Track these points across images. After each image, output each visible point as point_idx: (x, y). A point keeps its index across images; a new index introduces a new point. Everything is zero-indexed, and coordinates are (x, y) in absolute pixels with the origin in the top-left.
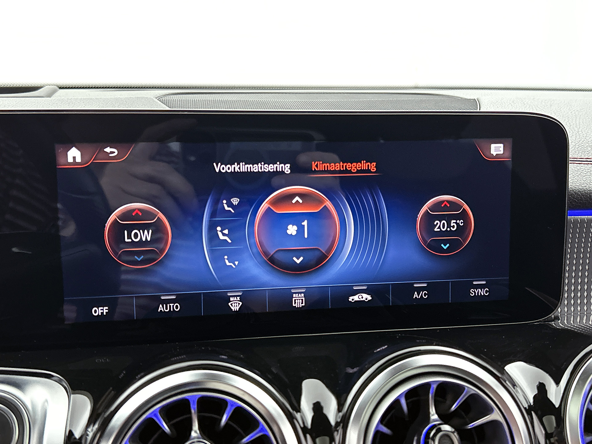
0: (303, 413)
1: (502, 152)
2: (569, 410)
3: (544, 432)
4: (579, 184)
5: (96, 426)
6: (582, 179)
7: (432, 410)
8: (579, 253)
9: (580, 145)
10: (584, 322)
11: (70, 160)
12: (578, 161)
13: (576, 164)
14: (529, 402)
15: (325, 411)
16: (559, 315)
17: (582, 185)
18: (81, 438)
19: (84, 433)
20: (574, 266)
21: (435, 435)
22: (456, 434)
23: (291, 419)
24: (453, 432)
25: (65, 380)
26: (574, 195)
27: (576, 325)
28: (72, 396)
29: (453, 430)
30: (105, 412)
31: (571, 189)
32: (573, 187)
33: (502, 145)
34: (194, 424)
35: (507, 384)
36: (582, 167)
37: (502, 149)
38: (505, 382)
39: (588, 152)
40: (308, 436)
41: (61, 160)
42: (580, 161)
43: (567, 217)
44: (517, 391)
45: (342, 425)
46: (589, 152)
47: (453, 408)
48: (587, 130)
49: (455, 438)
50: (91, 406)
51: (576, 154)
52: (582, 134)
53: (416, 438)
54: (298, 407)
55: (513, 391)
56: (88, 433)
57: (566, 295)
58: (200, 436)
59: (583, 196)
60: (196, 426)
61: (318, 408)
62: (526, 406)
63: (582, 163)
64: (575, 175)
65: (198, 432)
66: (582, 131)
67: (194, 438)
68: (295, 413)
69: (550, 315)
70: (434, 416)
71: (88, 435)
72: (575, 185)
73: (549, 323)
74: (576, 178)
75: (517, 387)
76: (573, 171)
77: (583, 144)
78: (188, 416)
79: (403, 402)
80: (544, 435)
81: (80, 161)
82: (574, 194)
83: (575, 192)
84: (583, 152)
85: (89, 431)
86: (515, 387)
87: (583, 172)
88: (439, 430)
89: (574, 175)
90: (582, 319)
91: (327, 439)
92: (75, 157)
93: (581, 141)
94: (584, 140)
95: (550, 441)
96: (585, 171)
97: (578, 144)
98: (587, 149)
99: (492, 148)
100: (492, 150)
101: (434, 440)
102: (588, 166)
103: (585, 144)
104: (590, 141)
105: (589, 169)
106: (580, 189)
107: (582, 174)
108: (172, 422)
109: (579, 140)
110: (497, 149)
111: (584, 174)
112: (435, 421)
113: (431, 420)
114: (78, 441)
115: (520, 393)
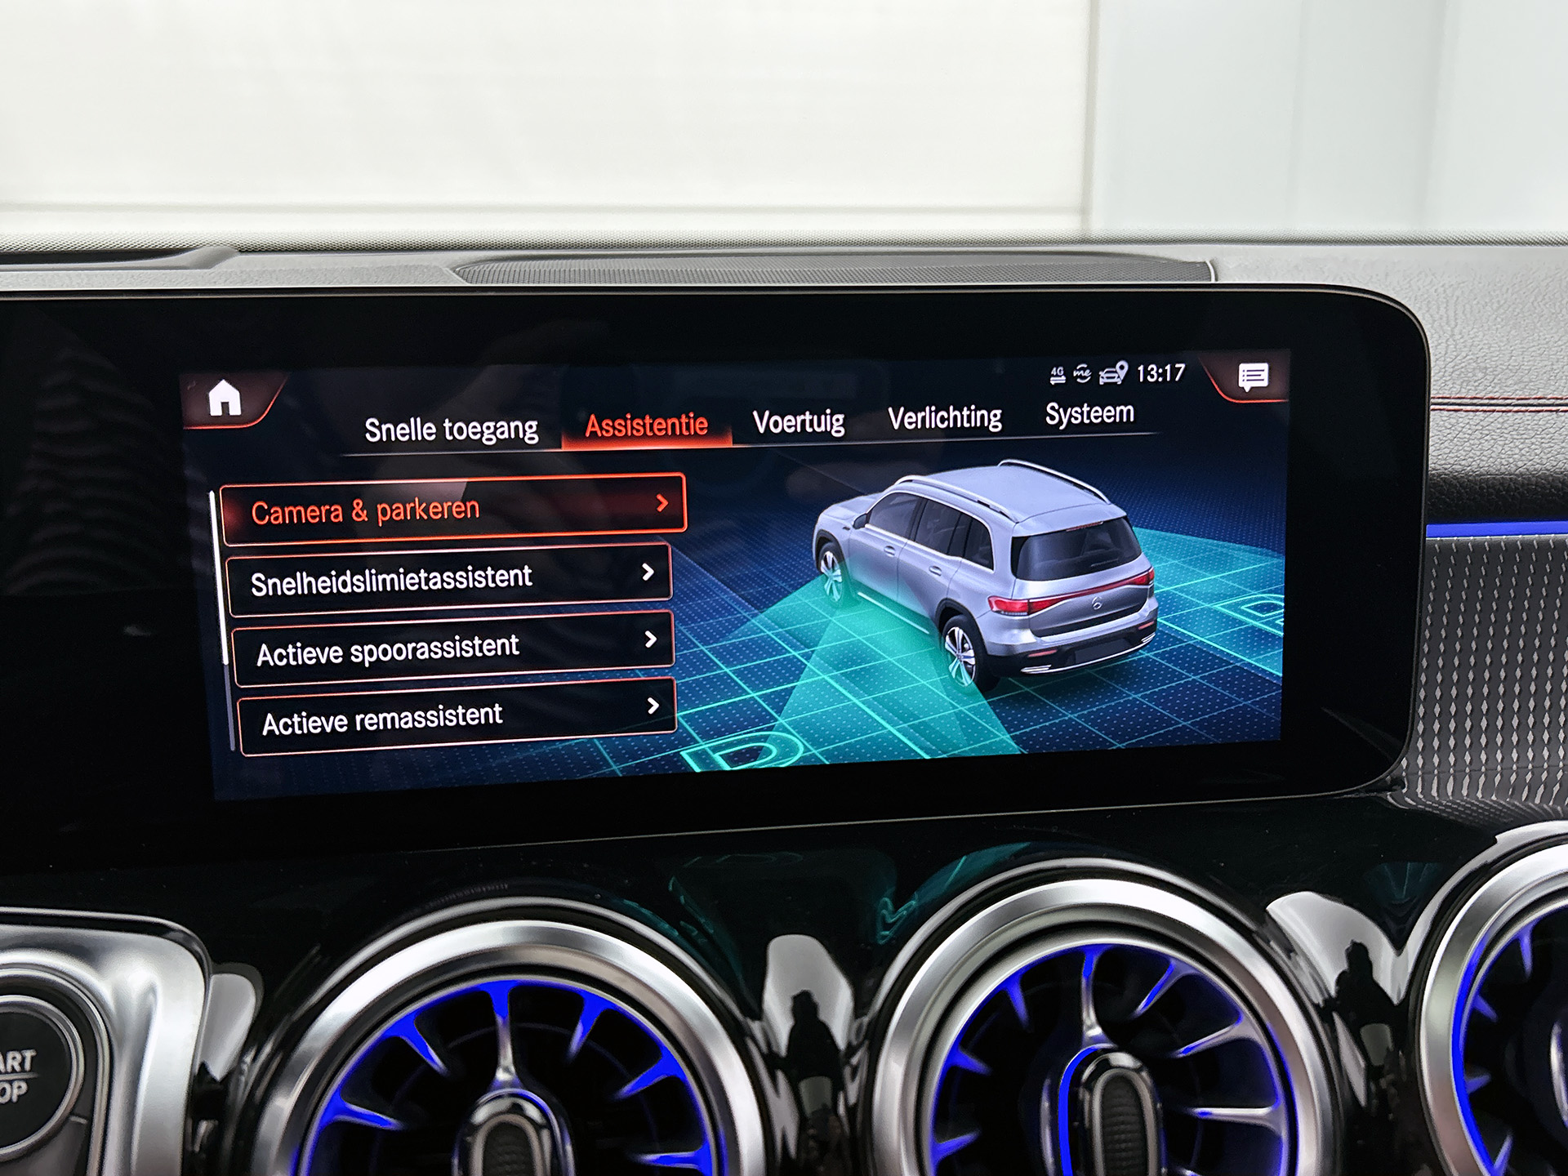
0: (768, 1022)
1: (1265, 384)
2: (1427, 1013)
3: (1362, 1063)
4: (1455, 459)
5: (268, 1049)
6: (1461, 448)
7: (1089, 1016)
8: (1452, 626)
9: (1456, 367)
10: (1465, 792)
11: (216, 410)
14: (1327, 991)
16: (1404, 775)
17: (1463, 463)
18: (227, 1079)
19: (234, 1066)
20: (1441, 658)
21: (1094, 1076)
22: (1144, 1074)
23: (739, 1037)
24: (1138, 1071)
25: (198, 938)
26: (1442, 486)
27: (1444, 802)
28: (214, 978)
29: (1139, 1064)
31: (1433, 472)
32: (1438, 467)
33: (1265, 366)
34: (502, 1052)
35: (1272, 948)
36: (1461, 420)
37: (1265, 375)
38: (1268, 942)
39: (1476, 384)
41: (193, 412)
42: (1457, 405)
43: (1425, 540)
44: (1297, 965)
45: (864, 1048)
46: (1479, 382)
47: (1141, 1008)
48: (1475, 330)
49: (1144, 1085)
50: (257, 1001)
51: (1446, 387)
52: (1462, 340)
53: (1047, 1082)
54: (756, 1007)
55: (1288, 964)
56: (245, 1067)
57: (1420, 728)
58: (516, 1080)
59: (1465, 488)
60: (507, 1056)
62: (1318, 999)
63: (1462, 410)
64: (1444, 438)
65: (513, 1069)
66: (1460, 334)
67: (503, 1085)
68: (749, 1021)
69: (1382, 776)
70: (1093, 1031)
71: (241, 1073)
72: (1443, 462)
73: (1380, 795)
74: (1446, 444)
75: (1296, 954)
76: (1440, 429)
77: (1463, 365)
78: (489, 1029)
79: (1017, 995)
80: (1363, 1072)
81: (239, 413)
82: (1442, 483)
83: (1444, 480)
84: (1465, 384)
85: (246, 1063)
86: (1292, 954)
87: (1464, 430)
88: (1105, 1065)
89: (1441, 437)
90: (1458, 785)
92: (228, 403)
93: (1459, 358)
94: (1467, 355)
95: (1378, 1085)
96: (1470, 429)
98: (1474, 375)
99: (1241, 373)
100: (1241, 378)
101: (1091, 1091)
102: (1476, 417)
103: (1469, 364)
104: (1482, 357)
105: (1478, 424)
106: (1457, 472)
107: (1461, 435)
108: (451, 1045)
109: (1455, 353)
110: (1253, 375)
111: (1466, 436)
112: (1096, 1040)
113: (1086, 1040)
114: (219, 1087)
115: (1305, 970)
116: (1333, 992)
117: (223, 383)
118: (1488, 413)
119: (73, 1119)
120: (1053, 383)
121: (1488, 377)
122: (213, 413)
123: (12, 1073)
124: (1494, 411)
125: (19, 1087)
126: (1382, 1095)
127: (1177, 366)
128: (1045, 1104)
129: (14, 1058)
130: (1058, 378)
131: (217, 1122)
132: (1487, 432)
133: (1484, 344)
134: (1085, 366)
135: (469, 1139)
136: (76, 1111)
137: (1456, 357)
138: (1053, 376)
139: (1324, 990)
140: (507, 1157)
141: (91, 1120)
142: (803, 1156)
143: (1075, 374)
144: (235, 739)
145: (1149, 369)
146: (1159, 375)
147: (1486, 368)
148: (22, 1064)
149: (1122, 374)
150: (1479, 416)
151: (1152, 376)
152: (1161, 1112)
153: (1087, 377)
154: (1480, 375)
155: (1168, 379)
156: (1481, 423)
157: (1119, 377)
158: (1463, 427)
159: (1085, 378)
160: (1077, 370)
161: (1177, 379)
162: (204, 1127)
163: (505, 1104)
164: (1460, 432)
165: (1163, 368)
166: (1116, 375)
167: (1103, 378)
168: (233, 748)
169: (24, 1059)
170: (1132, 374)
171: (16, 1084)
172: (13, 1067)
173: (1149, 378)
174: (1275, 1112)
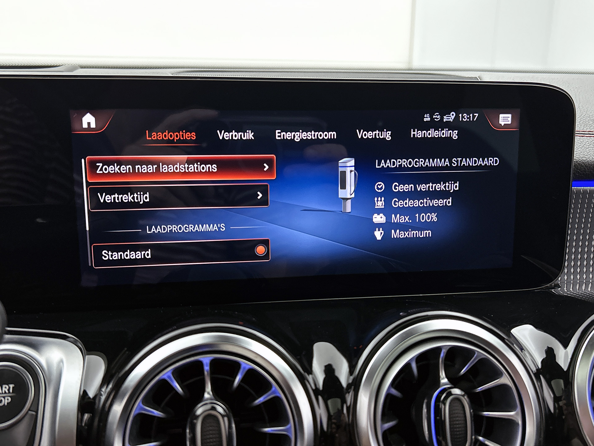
0: (315, 376)
1: (510, 123)
2: (577, 375)
3: (552, 396)
4: (583, 155)
5: (110, 386)
6: (585, 151)
7: (442, 374)
8: (580, 223)
10: (589, 289)
11: (85, 126)
12: (580, 134)
13: (579, 136)
14: (537, 365)
15: (337, 374)
16: (559, 283)
17: (586, 157)
18: (95, 398)
19: (98, 393)
20: (575, 236)
21: (446, 398)
22: (466, 397)
23: (303, 380)
24: (463, 396)
25: (79, 340)
26: (578, 166)
27: (575, 293)
28: (87, 357)
29: (463, 393)
30: (119, 373)
31: (575, 160)
33: (510, 115)
34: (207, 386)
35: (515, 348)
36: (585, 140)
37: (510, 119)
38: (512, 344)
40: (320, 398)
41: (76, 126)
42: (583, 134)
43: (571, 188)
44: (525, 354)
45: (353, 387)
46: (591, 125)
47: (463, 372)
48: (588, 105)
49: (466, 402)
50: (105, 367)
52: (583, 109)
53: (426, 401)
54: (309, 369)
55: (521, 354)
56: (102, 393)
57: (566, 264)
58: (213, 397)
59: (587, 167)
60: (209, 388)
61: (329, 370)
62: (534, 369)
63: (585, 136)
64: (578, 147)
65: (211, 393)
66: (582, 106)
67: (207, 399)
68: (306, 374)
69: (551, 283)
70: (444, 380)
71: (101, 395)
72: (578, 156)
73: (550, 290)
74: (579, 149)
75: (525, 350)
76: (577, 143)
77: (584, 118)
78: (201, 377)
79: (414, 366)
80: (552, 399)
81: (94, 127)
83: (579, 164)
84: (585, 126)
85: (103, 391)
86: (523, 351)
87: (586, 144)
88: (450, 394)
90: (580, 286)
91: (339, 401)
92: (90, 123)
94: (585, 115)
95: (558, 404)
96: (588, 144)
97: (580, 118)
98: (589, 123)
99: (500, 118)
100: (500, 120)
101: (445, 404)
102: (590, 139)
103: (587, 118)
104: (592, 116)
105: (592, 142)
106: (584, 160)
107: (585, 146)
108: (185, 383)
109: (581, 114)
110: (505, 119)
111: (588, 146)
112: (445, 384)
113: (441, 384)
114: (92, 400)
115: (528, 357)
116: (540, 367)
117: (88, 114)
119: (30, 412)
120: (425, 120)
122: (84, 127)
123: (5, 393)
125: (8, 399)
126: (560, 408)
127: (475, 114)
128: (425, 410)
129: (5, 388)
130: (427, 119)
131: (91, 415)
133: (592, 111)
134: (438, 114)
135: (195, 421)
136: (31, 409)
137: (581, 115)
138: (425, 117)
139: (536, 365)
140: (211, 428)
141: (37, 412)
142: (330, 430)
143: (434, 117)
144: (91, 261)
145: (464, 115)
146: (468, 118)
148: (9, 390)
149: (453, 117)
151: (465, 119)
152: (472, 413)
153: (439, 118)
154: (591, 122)
155: (471, 120)
157: (451, 119)
158: (586, 143)
159: (438, 118)
160: (435, 115)
161: (475, 120)
162: (86, 416)
163: (209, 407)
164: (584, 145)
165: (469, 115)
166: (450, 118)
167: (445, 119)
168: (90, 265)
169: (9, 388)
170: (457, 117)
171: (6, 398)
172: (5, 391)
173: (463, 119)
174: (517, 414)
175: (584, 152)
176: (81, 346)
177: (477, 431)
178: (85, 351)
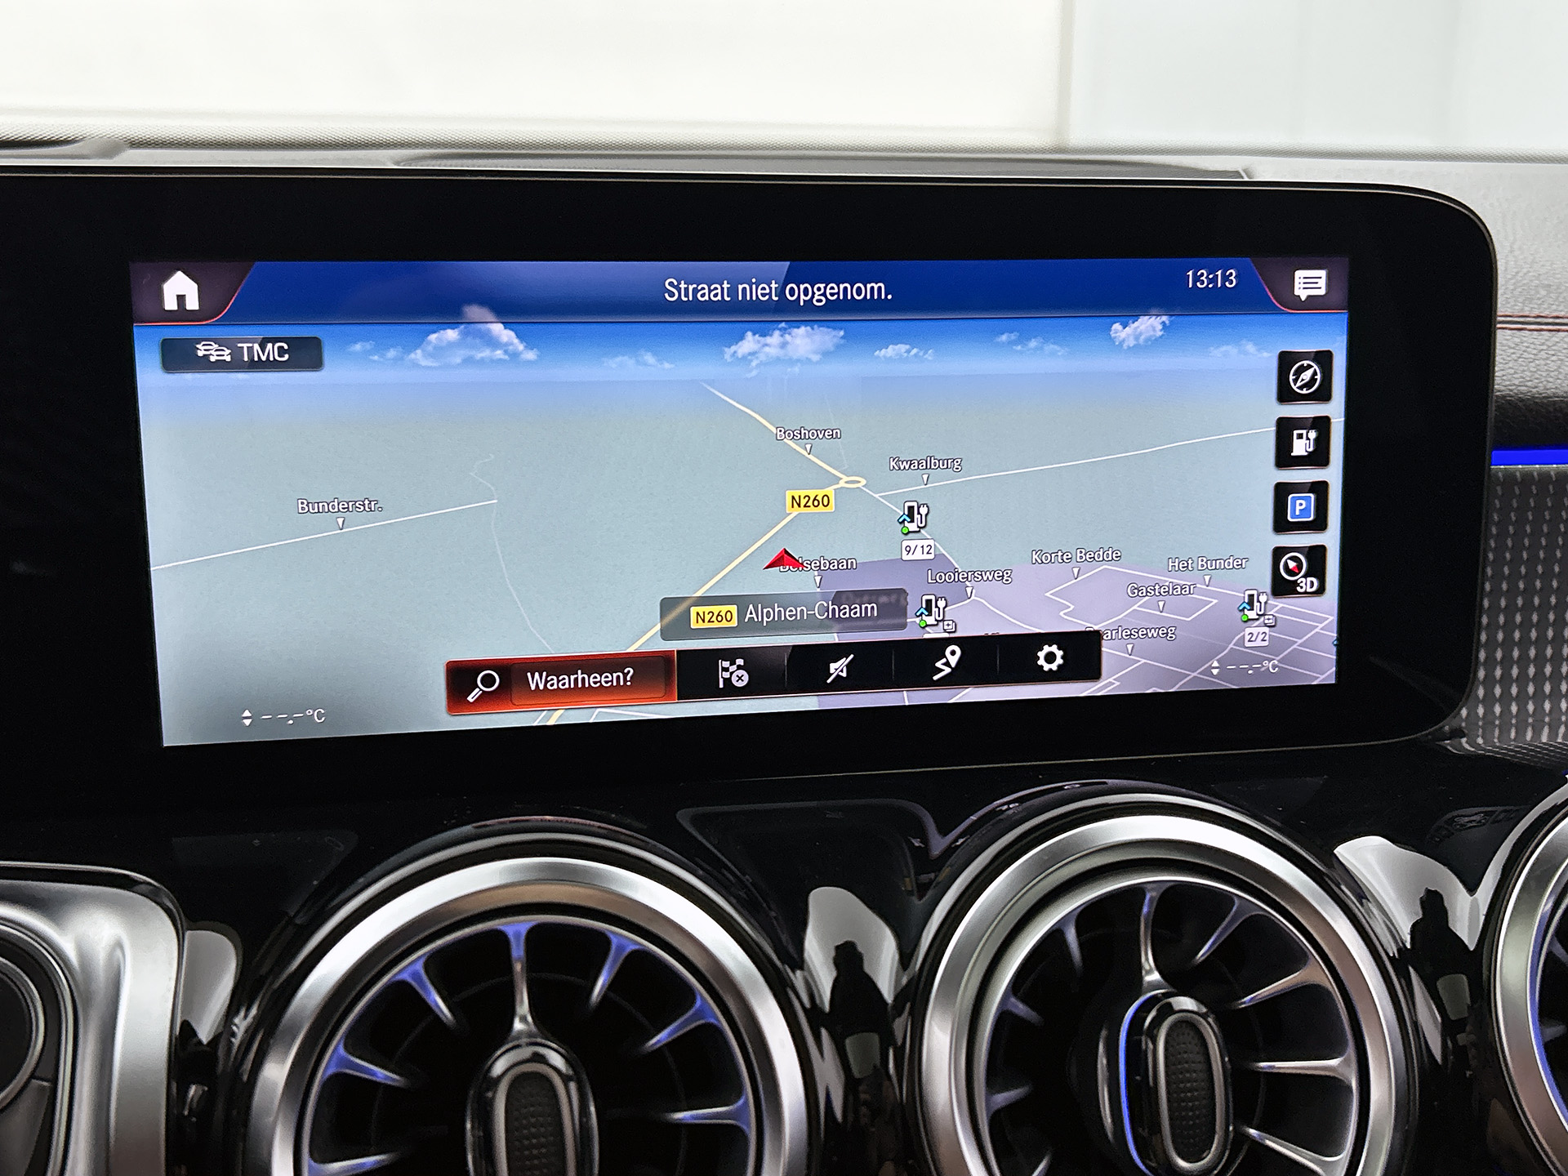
1: (1322, 292)
2: (1502, 960)
3: (1439, 1018)
4: (1521, 380)
5: (254, 1011)
6: (1526, 368)
7: (1148, 960)
8: (1516, 561)
11: (170, 304)
12: (1514, 323)
13: (1511, 329)
14: (1401, 939)
16: (1463, 724)
17: (1529, 384)
18: (215, 1041)
19: (221, 1029)
20: (1503, 598)
21: (1157, 1023)
22: (1210, 1020)
24: (1204, 1016)
25: (166, 890)
26: (1508, 409)
28: (188, 933)
29: (1204, 1010)
30: (276, 976)
31: (1500, 393)
32: (1503, 388)
33: (1323, 273)
34: (518, 1000)
35: (1343, 892)
36: (1525, 339)
37: (1322, 283)
38: (1338, 886)
40: (824, 1034)
41: (143, 306)
42: (1521, 323)
43: (1490, 468)
44: (1369, 911)
46: (1543, 299)
47: (1202, 954)
49: (1210, 1032)
50: (238, 961)
51: (1508, 305)
53: (1104, 1033)
54: (796, 956)
55: (1359, 909)
56: (234, 1028)
57: (1481, 674)
58: (536, 1030)
59: (1531, 411)
60: (523, 1007)
62: (1393, 950)
63: (1525, 329)
64: (1509, 359)
65: (530, 1019)
67: (520, 1036)
69: (1441, 724)
70: (1151, 976)
71: (232, 1034)
72: (1508, 383)
73: (1439, 743)
74: (1511, 365)
75: (1369, 900)
76: (1504, 348)
77: (1525, 281)
78: (504, 978)
79: (1071, 936)
80: (1439, 1027)
81: (196, 307)
82: (1508, 406)
83: (1509, 402)
84: (1528, 302)
85: (235, 1025)
86: (1364, 901)
87: (1529, 349)
88: (1168, 1010)
89: (1505, 357)
90: (1521, 732)
91: (874, 1039)
92: (184, 296)
93: (1520, 274)
94: (1529, 272)
95: (1455, 1041)
96: (1535, 349)
97: (1513, 281)
98: (1537, 293)
99: (1297, 281)
100: (1296, 286)
101: (1154, 1039)
102: (1540, 337)
103: (1531, 281)
104: (1545, 274)
105: (1543, 343)
106: (1522, 394)
107: (1525, 355)
108: (460, 998)
109: (1515, 270)
110: (1310, 283)
111: (1532, 356)
112: (1154, 986)
113: (1145, 985)
114: (206, 1048)
115: (1377, 916)
116: (1408, 943)
117: (179, 275)
118: (1554, 333)
119: (35, 1083)
121: (1552, 295)
122: (167, 308)
124: (1559, 331)
126: (1459, 1052)
127: (1229, 272)
128: (1102, 1061)
132: (1553, 353)
133: (1546, 261)
136: (37, 1074)
139: (1398, 938)
140: (532, 1110)
141: (54, 1081)
142: (851, 1118)
145: (1199, 274)
146: (1209, 281)
147: (1549, 286)
150: (1543, 335)
152: (1228, 1063)
154: (1543, 293)
155: (1219, 285)
156: (1548, 343)
158: (1528, 347)
161: (1228, 286)
162: (193, 1091)
163: (526, 1052)
164: (1524, 351)
165: (1214, 274)
173: (1198, 284)
174: (1346, 1062)
175: (1524, 371)
176: (171, 906)
177: (1242, 1113)
178: (183, 918)
